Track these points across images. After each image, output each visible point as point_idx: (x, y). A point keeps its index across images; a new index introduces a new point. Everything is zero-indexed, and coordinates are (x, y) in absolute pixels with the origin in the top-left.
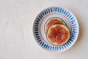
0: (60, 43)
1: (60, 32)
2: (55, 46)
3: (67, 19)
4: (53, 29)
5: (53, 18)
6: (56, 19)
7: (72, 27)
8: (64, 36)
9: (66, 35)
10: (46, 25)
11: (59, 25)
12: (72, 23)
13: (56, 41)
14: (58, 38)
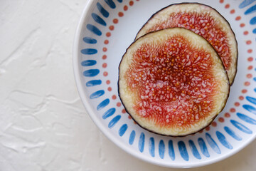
0: (143, 112)
1: (188, 81)
2: (112, 104)
3: (249, 76)
4: (182, 48)
5: (221, 18)
6: (225, 29)
7: (234, 117)
8: (184, 109)
9: (194, 113)
10: (176, 9)
11: (215, 57)
12: (246, 107)
13: (141, 90)
14: (162, 89)
